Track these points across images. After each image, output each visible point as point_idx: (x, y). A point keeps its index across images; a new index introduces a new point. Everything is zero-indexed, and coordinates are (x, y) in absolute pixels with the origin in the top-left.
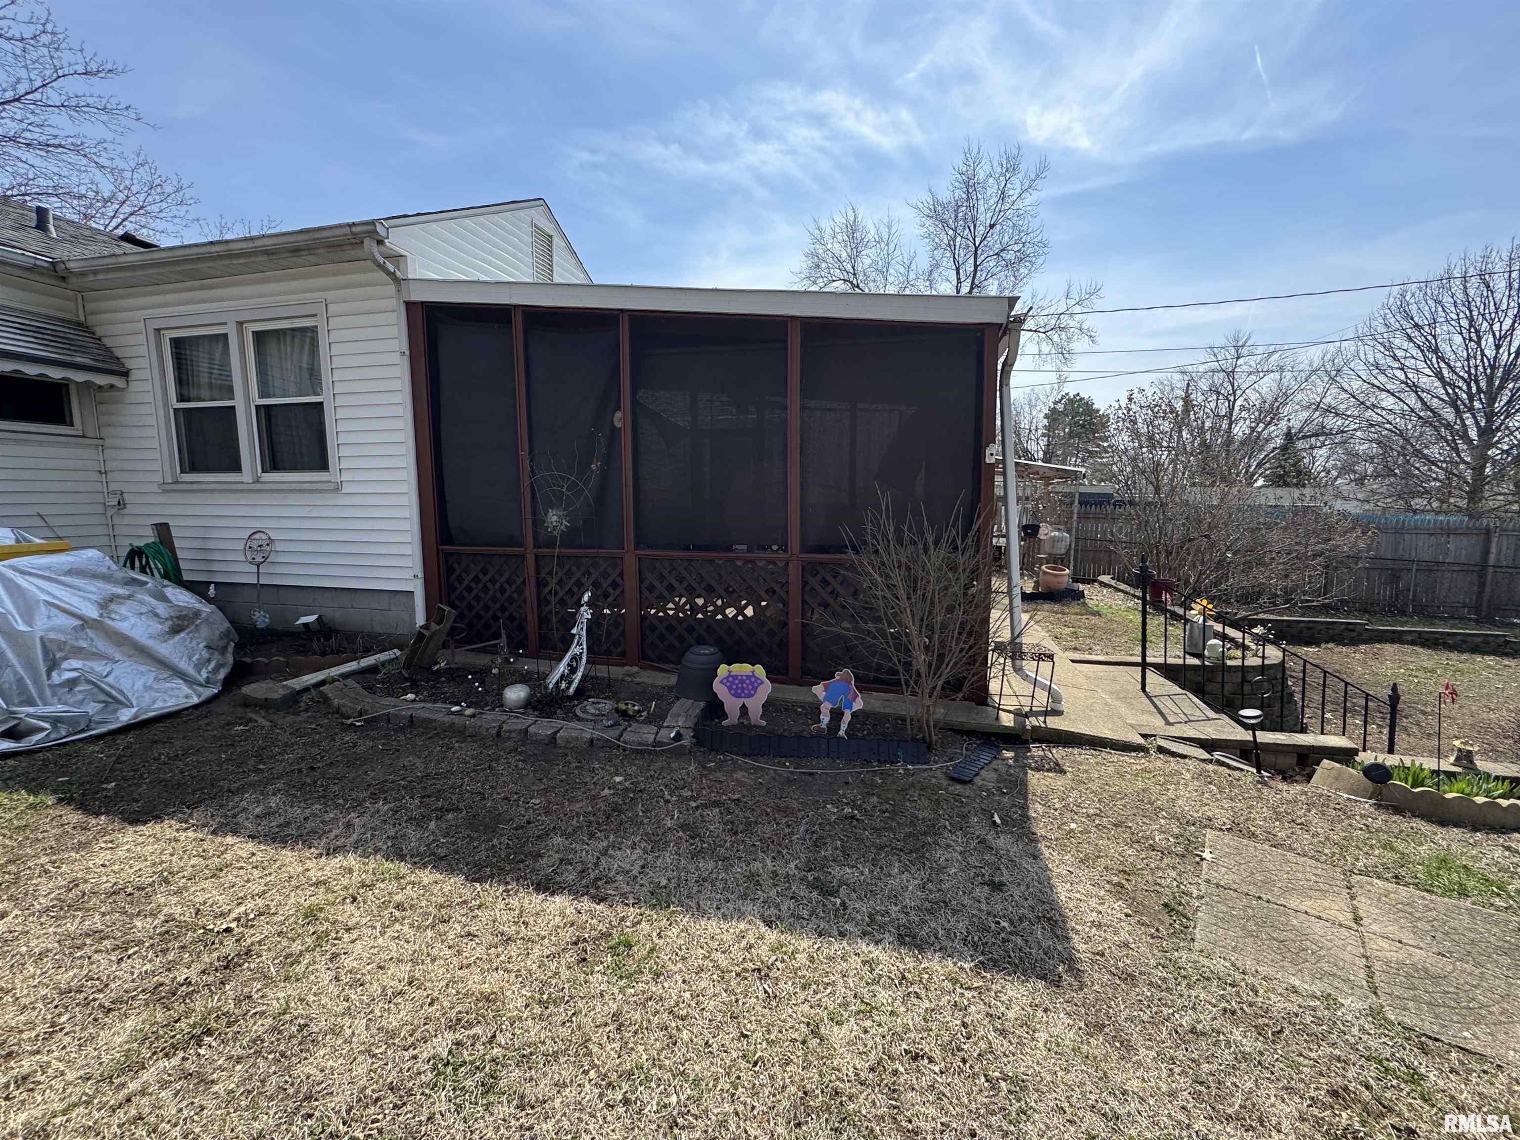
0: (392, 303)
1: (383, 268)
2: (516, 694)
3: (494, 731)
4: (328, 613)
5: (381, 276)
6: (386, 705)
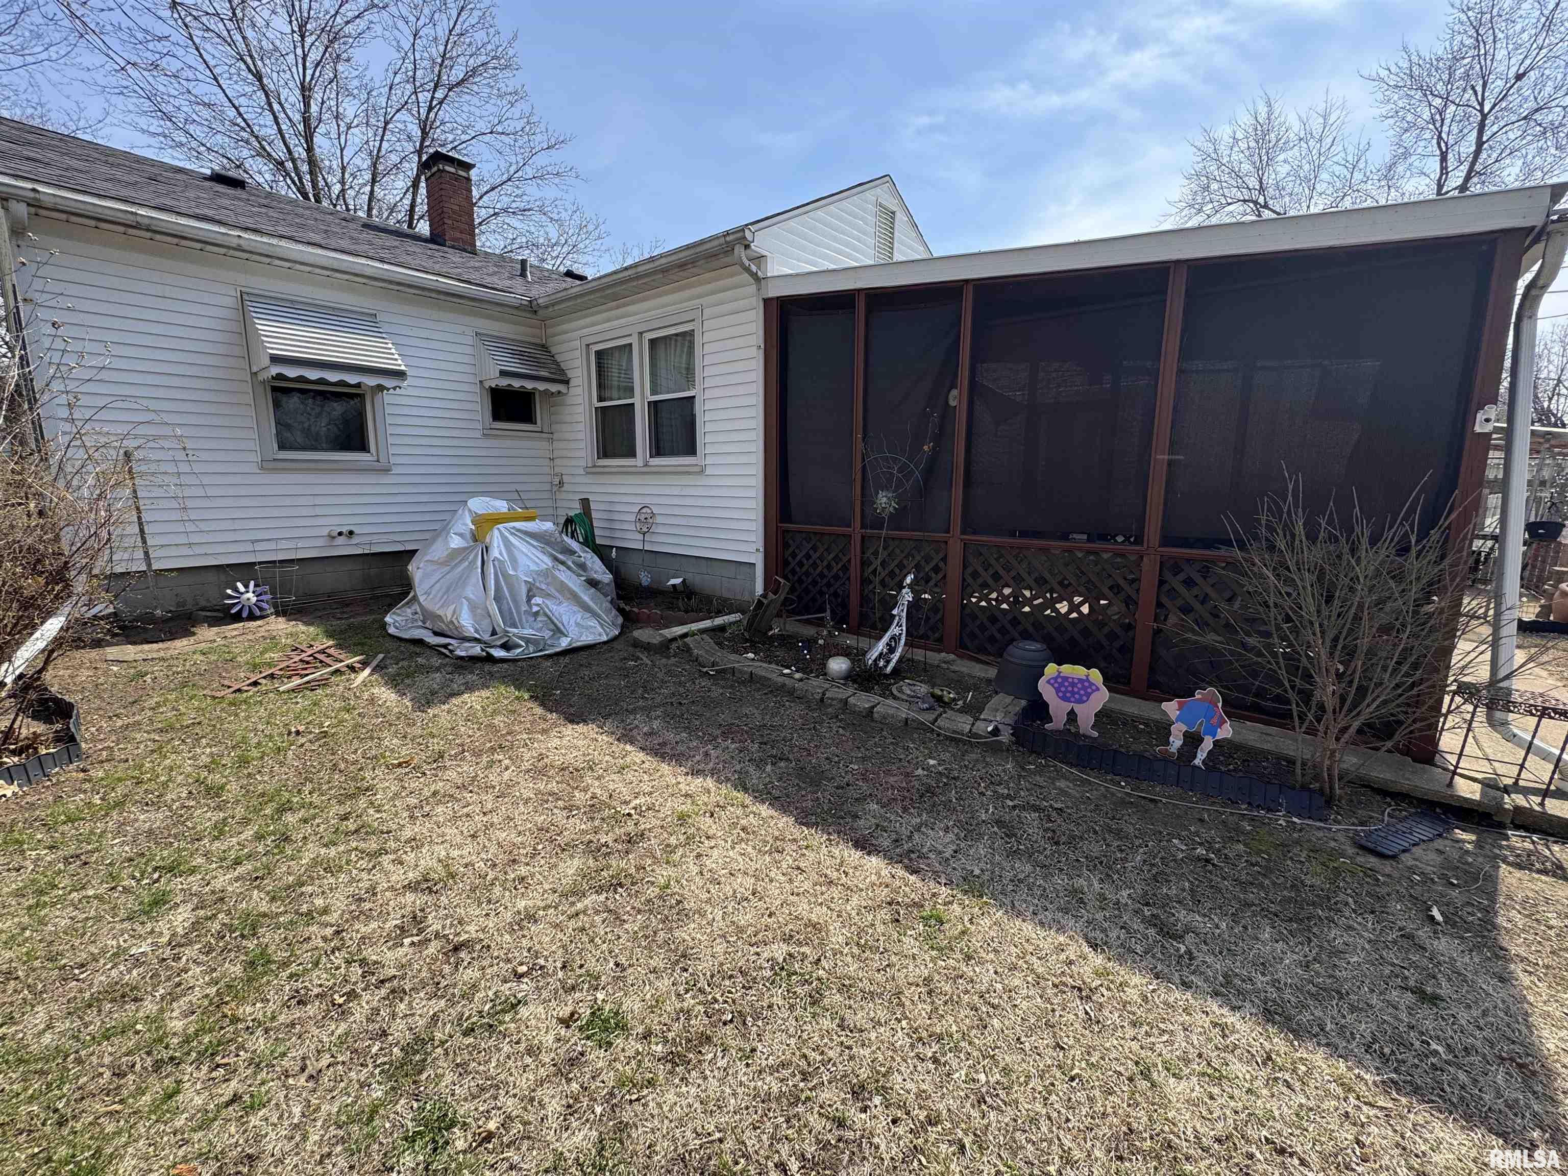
0: (754, 301)
1: (747, 270)
2: (838, 665)
3: (818, 697)
4: (689, 576)
5: (746, 276)
6: (731, 660)
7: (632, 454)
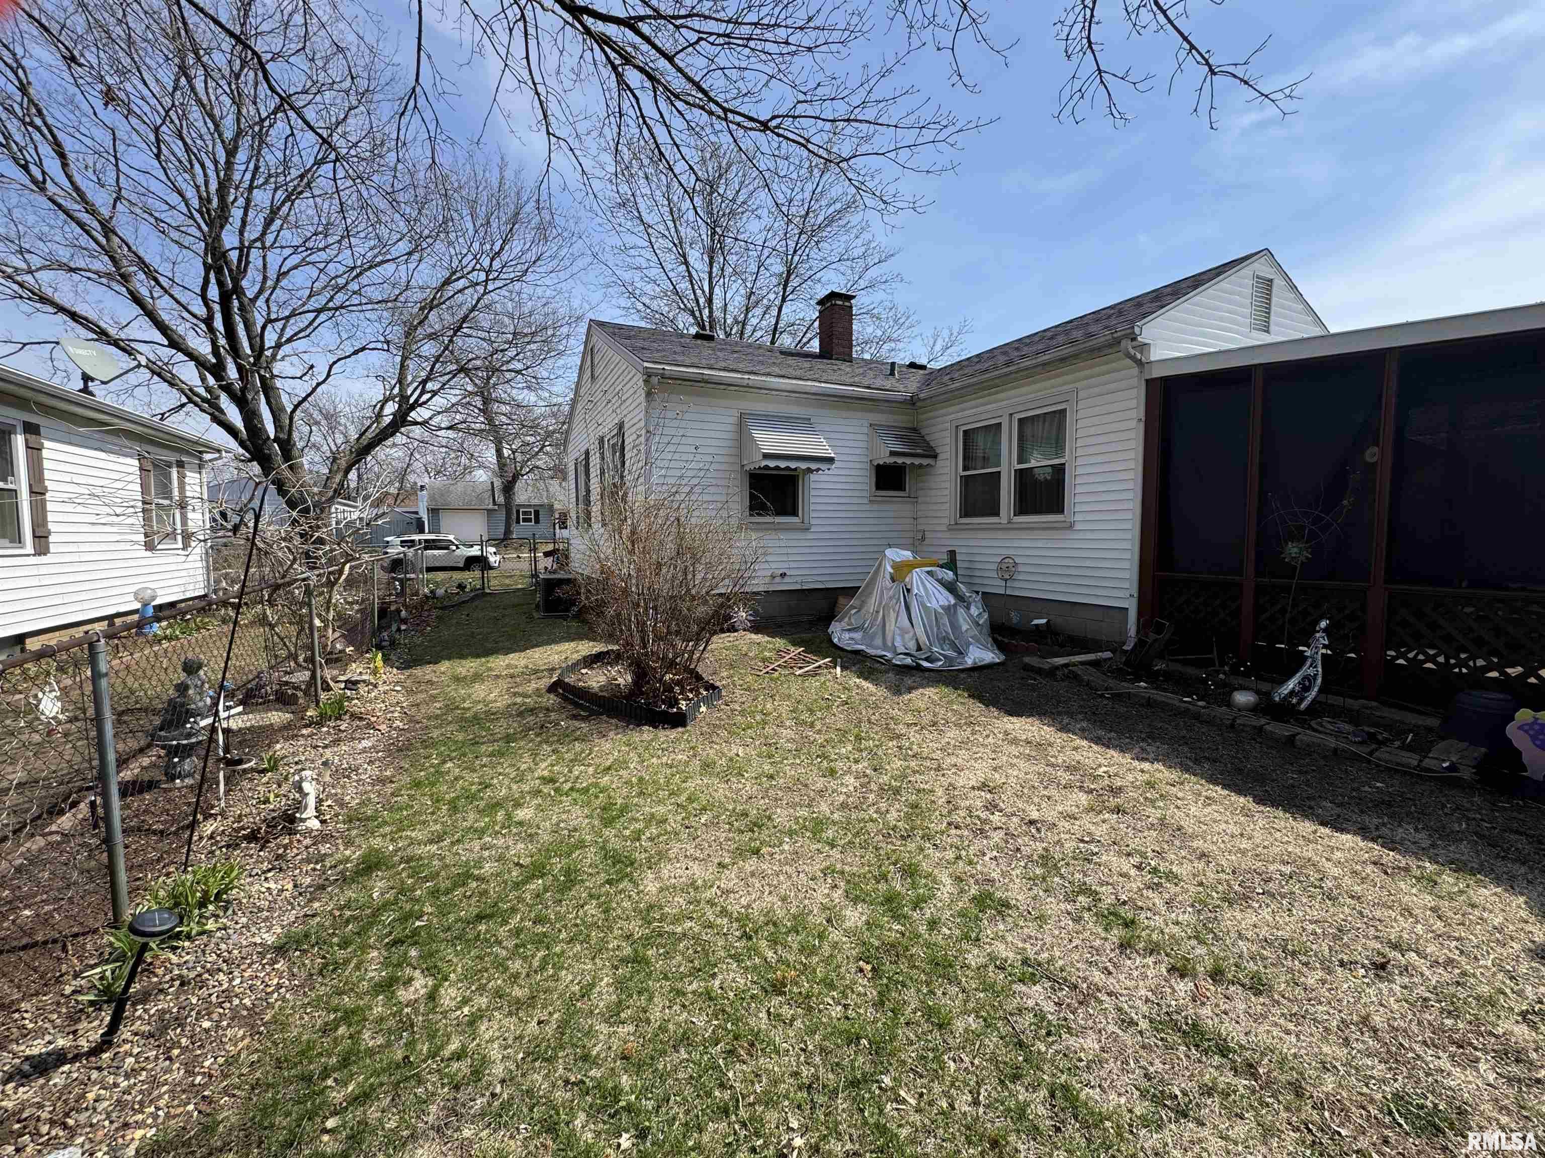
0: (1134, 382)
1: (1133, 358)
2: (1242, 698)
5: (1128, 362)
6: (1125, 687)
7: (997, 514)
